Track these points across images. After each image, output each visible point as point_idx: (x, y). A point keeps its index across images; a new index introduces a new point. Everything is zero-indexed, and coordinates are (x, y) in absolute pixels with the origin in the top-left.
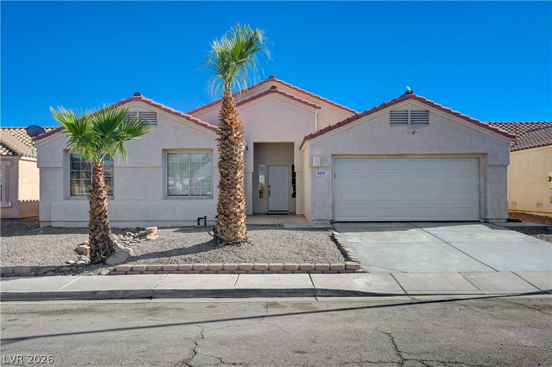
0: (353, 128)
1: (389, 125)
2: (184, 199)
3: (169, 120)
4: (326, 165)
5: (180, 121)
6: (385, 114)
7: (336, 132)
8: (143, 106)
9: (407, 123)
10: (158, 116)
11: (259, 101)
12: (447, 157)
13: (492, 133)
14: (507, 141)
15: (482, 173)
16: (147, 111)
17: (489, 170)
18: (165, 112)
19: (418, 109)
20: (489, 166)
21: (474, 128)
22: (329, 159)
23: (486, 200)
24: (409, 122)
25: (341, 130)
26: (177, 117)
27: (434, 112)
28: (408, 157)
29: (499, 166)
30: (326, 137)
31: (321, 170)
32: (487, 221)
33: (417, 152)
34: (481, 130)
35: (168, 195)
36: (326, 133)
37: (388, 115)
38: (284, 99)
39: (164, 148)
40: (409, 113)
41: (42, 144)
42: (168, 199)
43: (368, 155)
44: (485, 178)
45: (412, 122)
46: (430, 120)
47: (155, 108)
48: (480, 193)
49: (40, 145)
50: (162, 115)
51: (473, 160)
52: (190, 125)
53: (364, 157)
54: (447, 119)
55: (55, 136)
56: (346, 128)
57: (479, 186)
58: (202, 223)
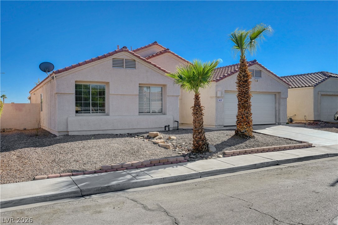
2: (148, 115)
3: (143, 66)
4: (222, 96)
5: (150, 67)
8: (128, 55)
10: (136, 62)
15: (277, 101)
16: (130, 59)
17: (281, 100)
18: (142, 61)
19: (258, 69)
20: (282, 98)
21: (277, 80)
22: (224, 93)
23: (279, 114)
26: (149, 64)
30: (223, 81)
31: (220, 99)
32: (279, 124)
35: (139, 112)
38: (173, 57)
39: (140, 83)
41: (60, 76)
44: (279, 104)
47: (136, 57)
48: (276, 111)
50: (139, 62)
51: (271, 95)
52: (155, 70)
55: (71, 71)
57: (276, 108)
58: (167, 129)
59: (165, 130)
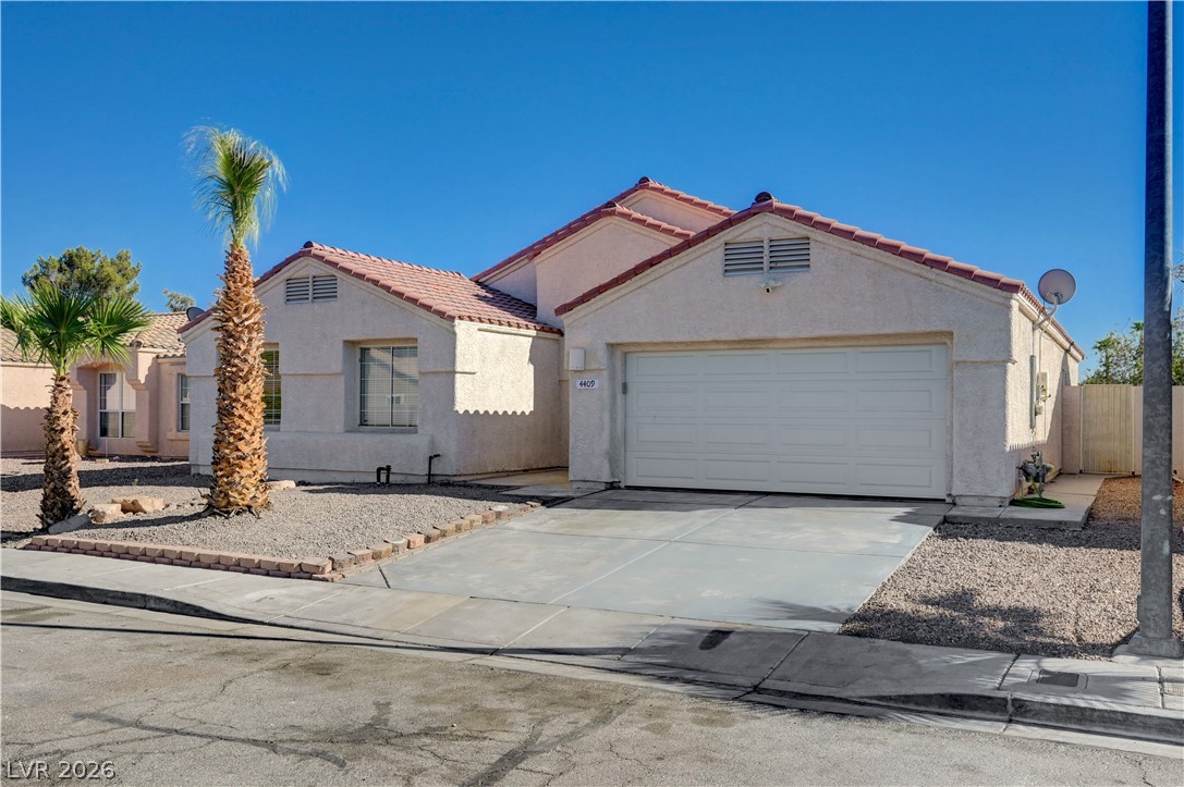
0: (648, 287)
1: (722, 277)
3: (354, 288)
4: (595, 366)
6: (713, 250)
7: (613, 297)
8: (316, 265)
9: (762, 269)
10: (337, 282)
11: (584, 235)
12: (861, 343)
13: (961, 282)
14: (1001, 300)
15: (949, 380)
16: (324, 274)
17: (957, 374)
19: (785, 235)
20: (958, 363)
21: (916, 271)
22: (602, 354)
24: (766, 265)
25: (623, 292)
27: (819, 238)
28: (771, 346)
29: (982, 363)
30: (594, 307)
31: (587, 377)
32: (955, 500)
33: (780, 335)
34: (929, 275)
35: (361, 424)
36: (593, 300)
37: (720, 253)
38: (632, 228)
39: (345, 339)
40: (766, 245)
41: (191, 337)
42: (360, 432)
43: (686, 343)
45: (773, 265)
46: (811, 257)
48: (946, 431)
49: (188, 339)
51: (933, 348)
53: (679, 347)
54: (852, 253)
56: (633, 287)
58: (383, 479)
59: (379, 479)
